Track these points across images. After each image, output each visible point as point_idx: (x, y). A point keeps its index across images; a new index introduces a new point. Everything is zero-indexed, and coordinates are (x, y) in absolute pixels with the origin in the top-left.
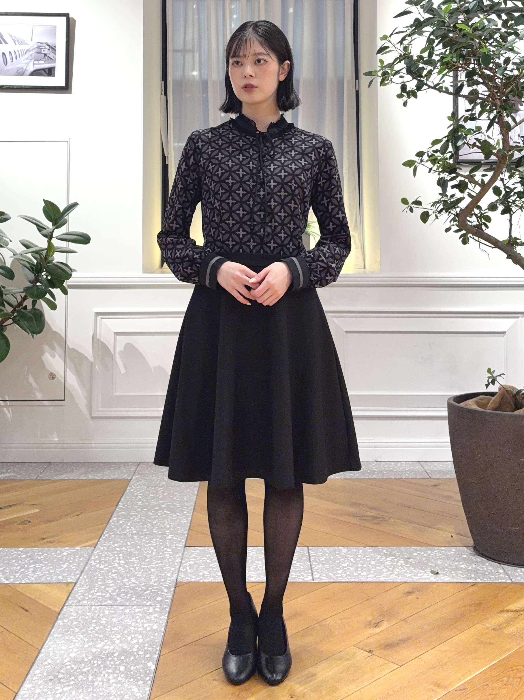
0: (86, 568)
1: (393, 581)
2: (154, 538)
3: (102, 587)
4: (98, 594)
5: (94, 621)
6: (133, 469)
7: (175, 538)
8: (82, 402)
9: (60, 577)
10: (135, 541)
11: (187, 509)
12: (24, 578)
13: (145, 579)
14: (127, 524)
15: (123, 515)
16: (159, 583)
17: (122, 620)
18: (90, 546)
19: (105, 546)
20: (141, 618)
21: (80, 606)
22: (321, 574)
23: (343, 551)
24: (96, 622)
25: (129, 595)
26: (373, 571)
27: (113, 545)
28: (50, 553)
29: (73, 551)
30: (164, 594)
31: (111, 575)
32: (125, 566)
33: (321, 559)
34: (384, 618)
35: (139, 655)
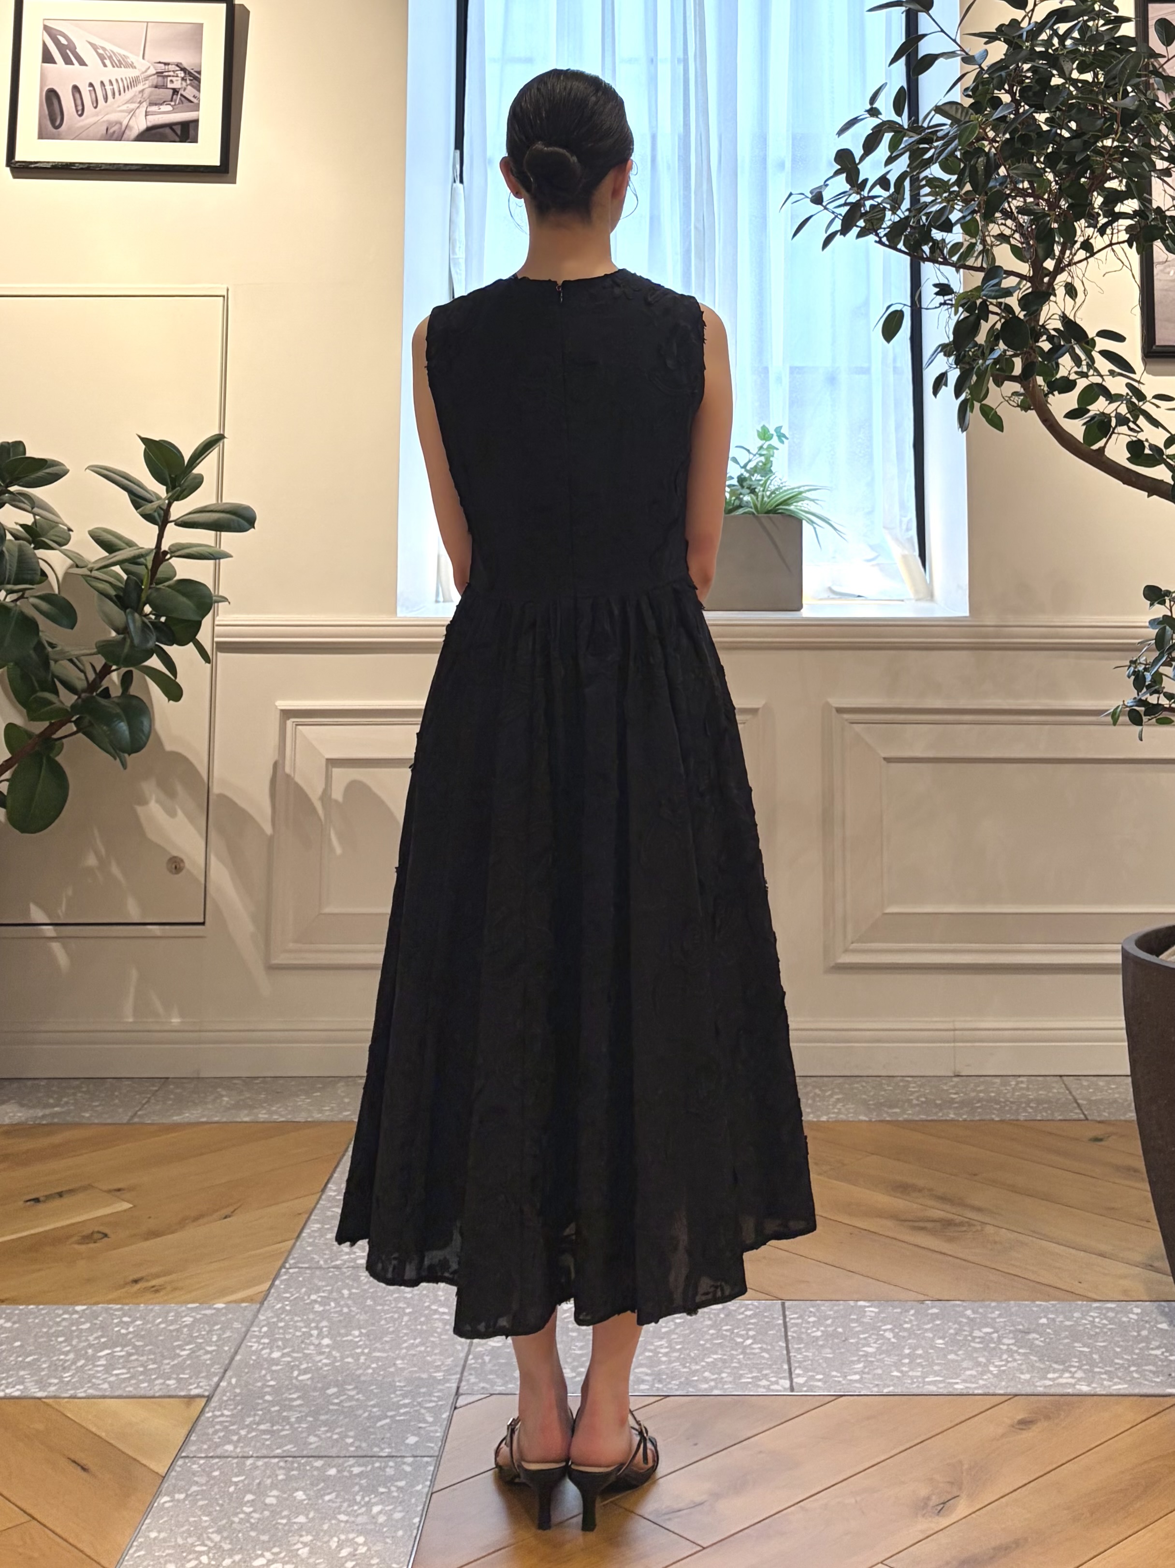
0: (238, 1358)
1: (987, 1391)
3: (273, 1409)
4: (262, 1427)
5: (249, 1497)
8: (243, 929)
9: (172, 1382)
12: (81, 1383)
13: (379, 1387)
16: (413, 1398)
17: (318, 1496)
18: (250, 1300)
19: (287, 1299)
20: (364, 1490)
21: (218, 1457)
22: (810, 1374)
23: (868, 1314)
24: (253, 1500)
25: (338, 1430)
26: (938, 1364)
27: (306, 1297)
28: (150, 1317)
29: (208, 1312)
30: (425, 1428)
31: (296, 1378)
32: (334, 1353)
33: (813, 1334)
34: (961, 1489)
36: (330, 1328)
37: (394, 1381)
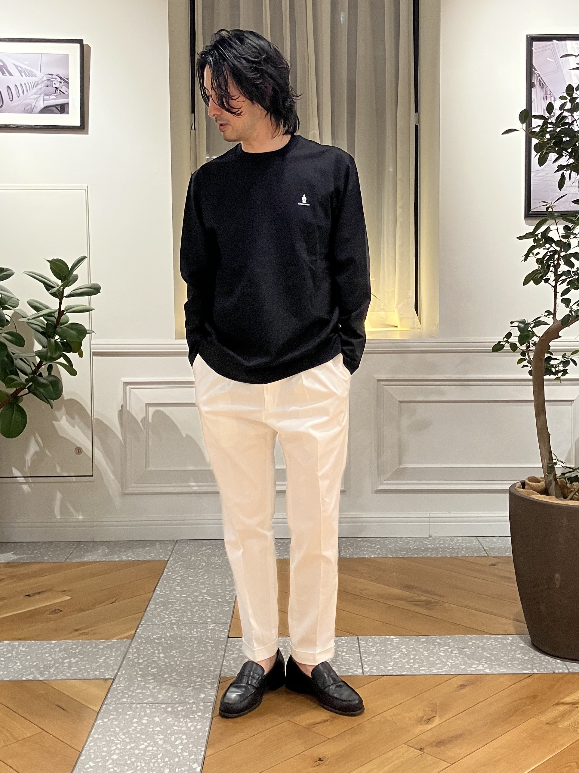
0: (124, 662)
1: (446, 673)
2: (194, 628)
3: (142, 684)
4: (138, 691)
5: (135, 720)
6: (170, 548)
7: (217, 628)
9: (97, 673)
10: (174, 631)
11: (228, 594)
12: (58, 674)
13: (186, 674)
14: (165, 613)
15: (161, 602)
16: (202, 679)
17: (165, 719)
18: (127, 638)
19: (143, 638)
20: (184, 717)
21: (121, 704)
22: (371, 667)
23: (395, 641)
24: (137, 722)
25: (171, 692)
26: (426, 662)
27: (151, 637)
28: (85, 646)
29: (109, 643)
30: (208, 691)
31: (150, 671)
32: (166, 660)
33: (372, 650)
34: (436, 713)
35: (183, 756)
36: (163, 650)
37: (192, 671)
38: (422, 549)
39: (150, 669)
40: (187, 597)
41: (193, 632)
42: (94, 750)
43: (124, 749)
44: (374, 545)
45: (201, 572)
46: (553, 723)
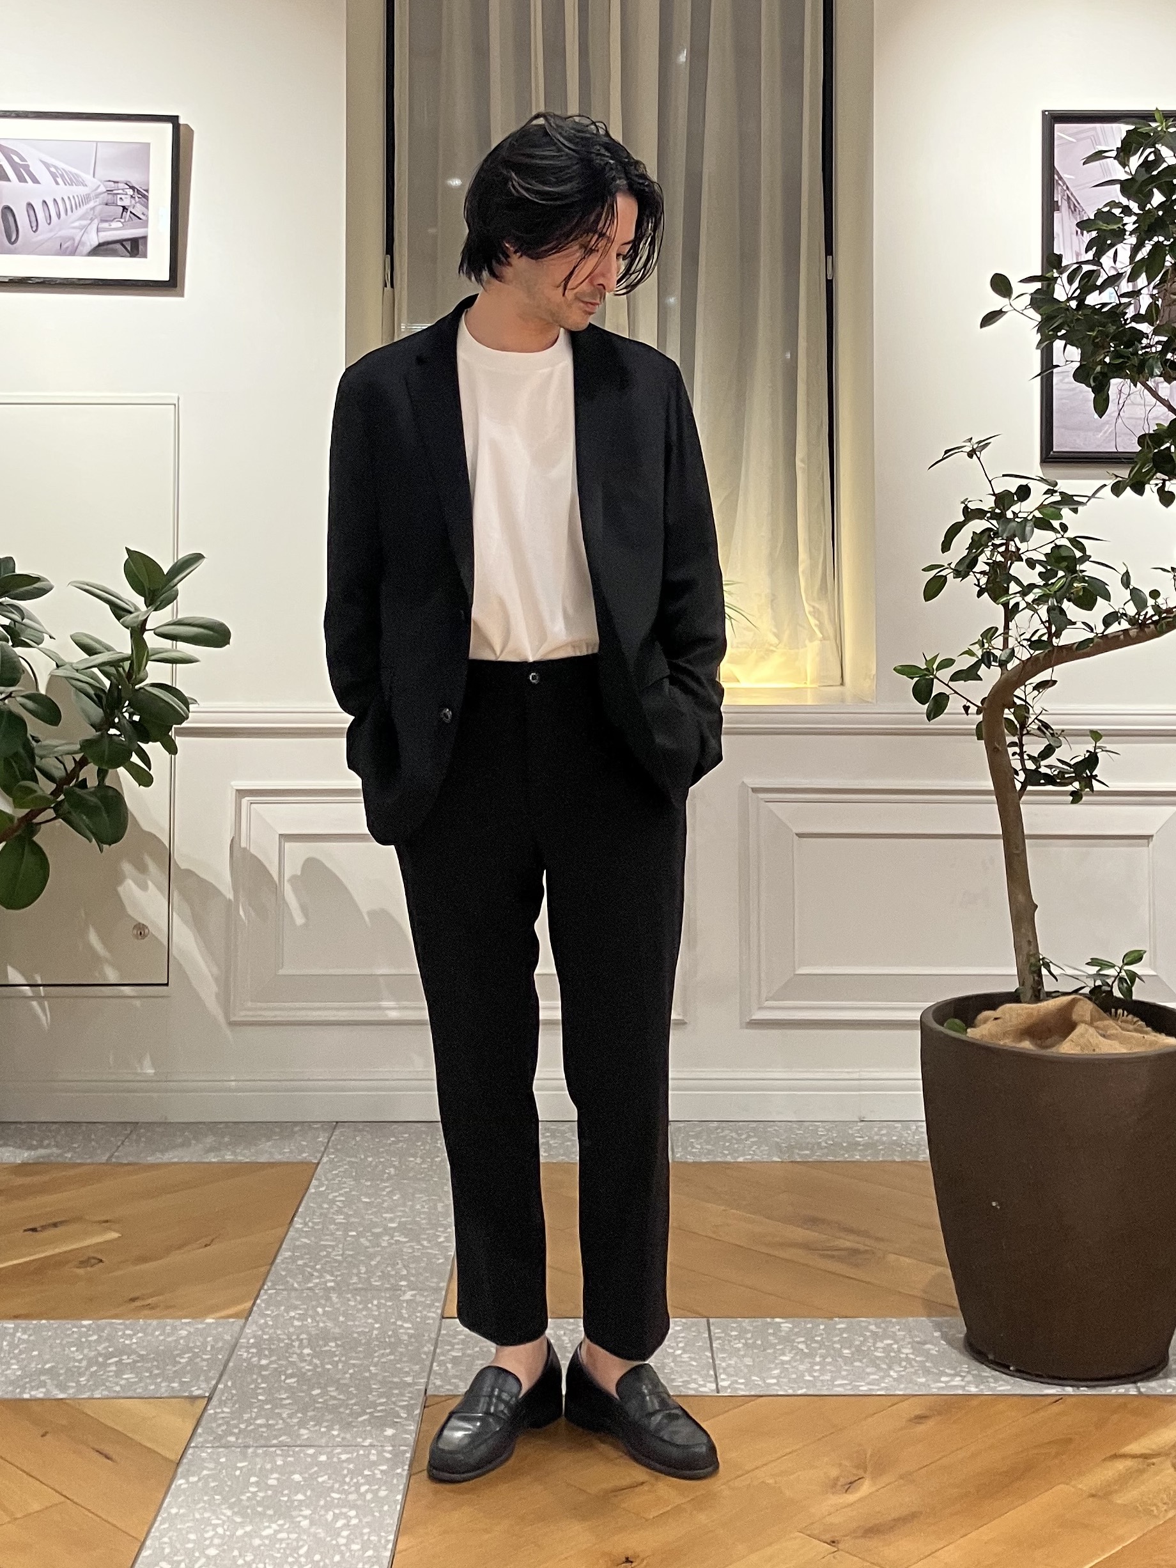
0: (231, 1364)
1: (886, 1392)
2: (374, 1298)
3: (266, 1407)
4: (258, 1422)
5: (253, 1479)
6: (322, 1139)
7: (419, 1299)
8: (209, 992)
9: (175, 1385)
10: (332, 1305)
11: (443, 1232)
12: (96, 1386)
13: (357, 1389)
14: (313, 1268)
15: (305, 1245)
16: (388, 1398)
17: (313, 1477)
18: (236, 1316)
19: (268, 1315)
20: (353, 1473)
21: (224, 1447)
22: (735, 1378)
23: (783, 1328)
24: (257, 1482)
25: (325, 1424)
26: (845, 1370)
27: (285, 1314)
28: (150, 1330)
29: (200, 1326)
30: (400, 1422)
31: (284, 1381)
32: (315, 1360)
33: (735, 1346)
34: (865, 1472)
35: (351, 1551)
36: (309, 1340)
37: (370, 1384)
38: (845, 1145)
39: (283, 1377)
40: (360, 1235)
41: (370, 1305)
42: (170, 1538)
43: (231, 1536)
44: (743, 1137)
45: (388, 1187)
46: (1103, 1494)
